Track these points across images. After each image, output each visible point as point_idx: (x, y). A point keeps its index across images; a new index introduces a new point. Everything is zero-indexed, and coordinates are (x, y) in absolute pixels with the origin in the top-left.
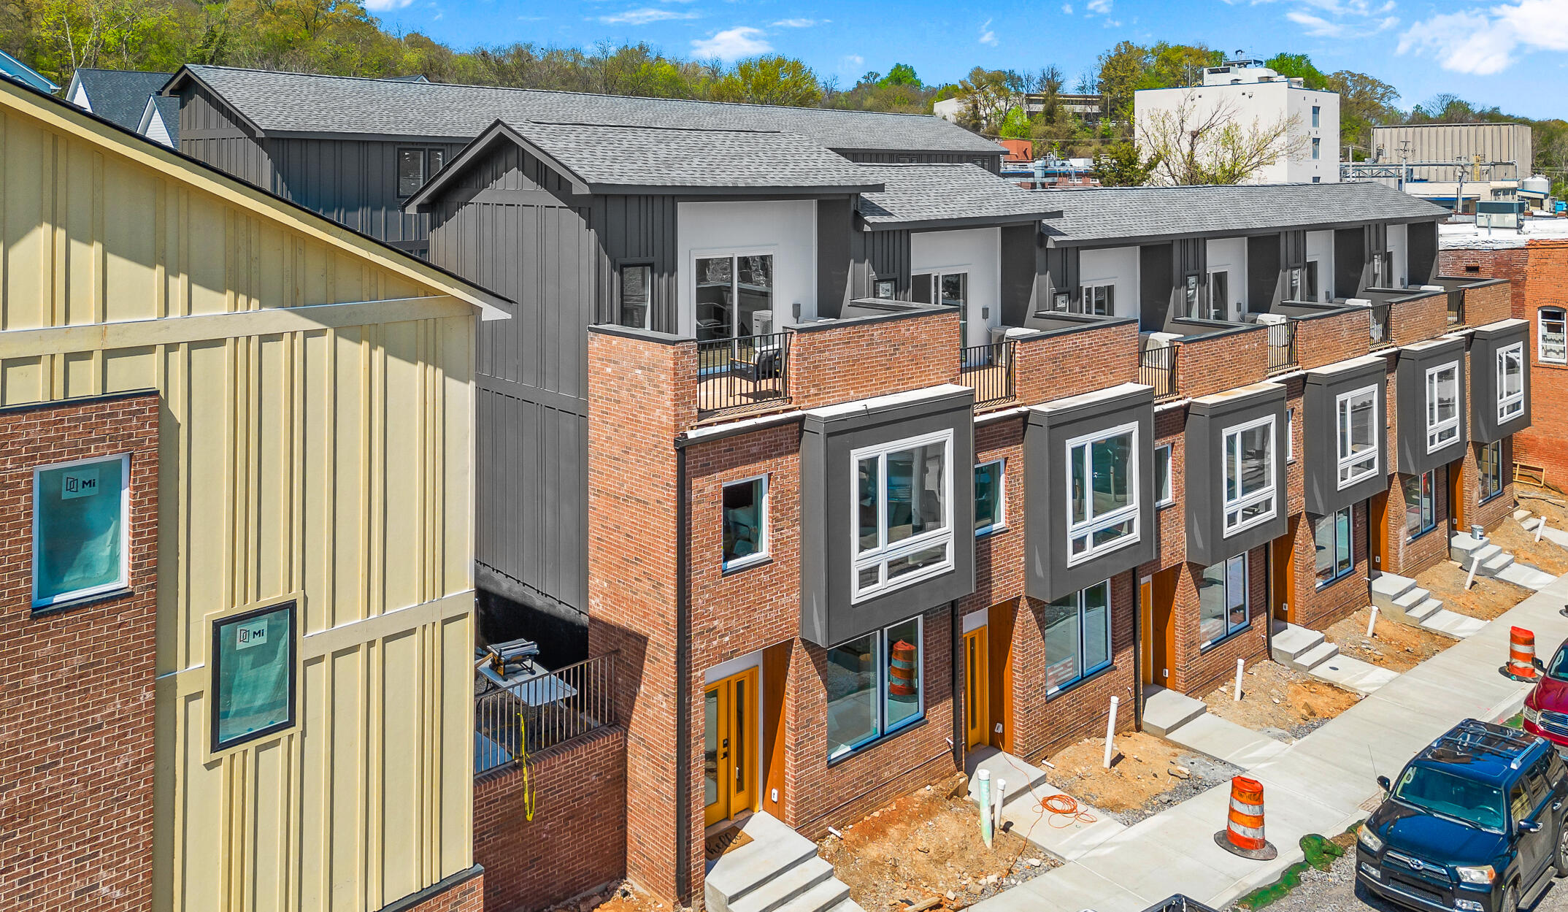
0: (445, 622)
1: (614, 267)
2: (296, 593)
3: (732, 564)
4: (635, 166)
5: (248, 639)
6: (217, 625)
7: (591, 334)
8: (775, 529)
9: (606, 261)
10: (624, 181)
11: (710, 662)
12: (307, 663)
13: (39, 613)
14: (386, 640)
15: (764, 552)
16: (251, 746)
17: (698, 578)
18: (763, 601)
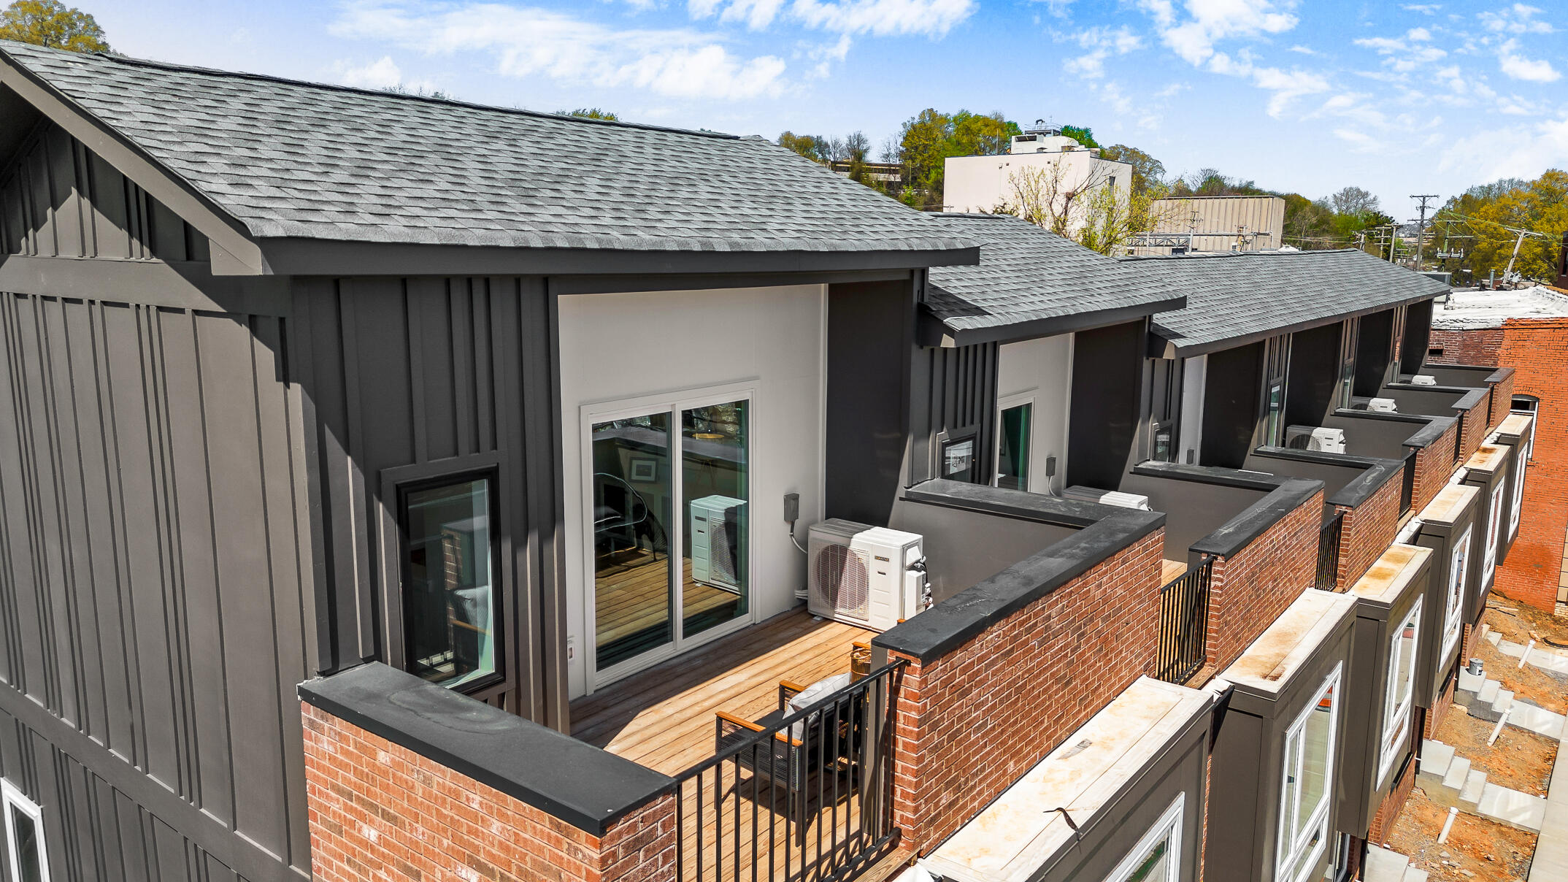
1: (374, 487)
4: (429, 191)
7: (309, 713)
9: (350, 476)
10: (393, 231)
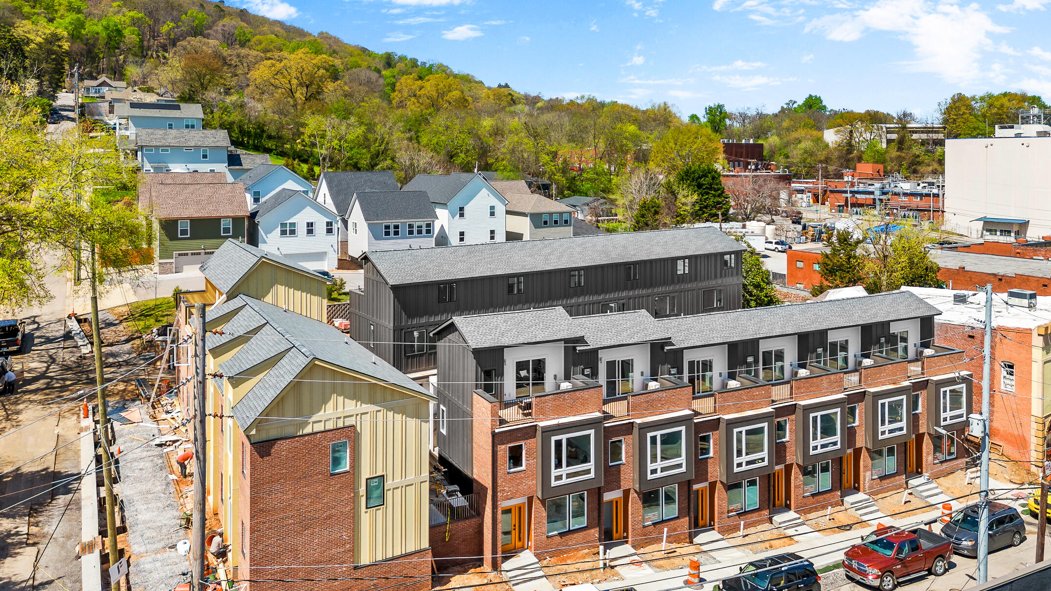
0: (421, 483)
1: (482, 373)
2: (384, 473)
3: (512, 470)
5: (374, 483)
6: (367, 479)
8: (527, 460)
9: (479, 369)
11: (503, 500)
12: (387, 490)
13: (332, 475)
14: (406, 486)
15: (523, 468)
16: (374, 509)
17: (500, 474)
18: (522, 483)
